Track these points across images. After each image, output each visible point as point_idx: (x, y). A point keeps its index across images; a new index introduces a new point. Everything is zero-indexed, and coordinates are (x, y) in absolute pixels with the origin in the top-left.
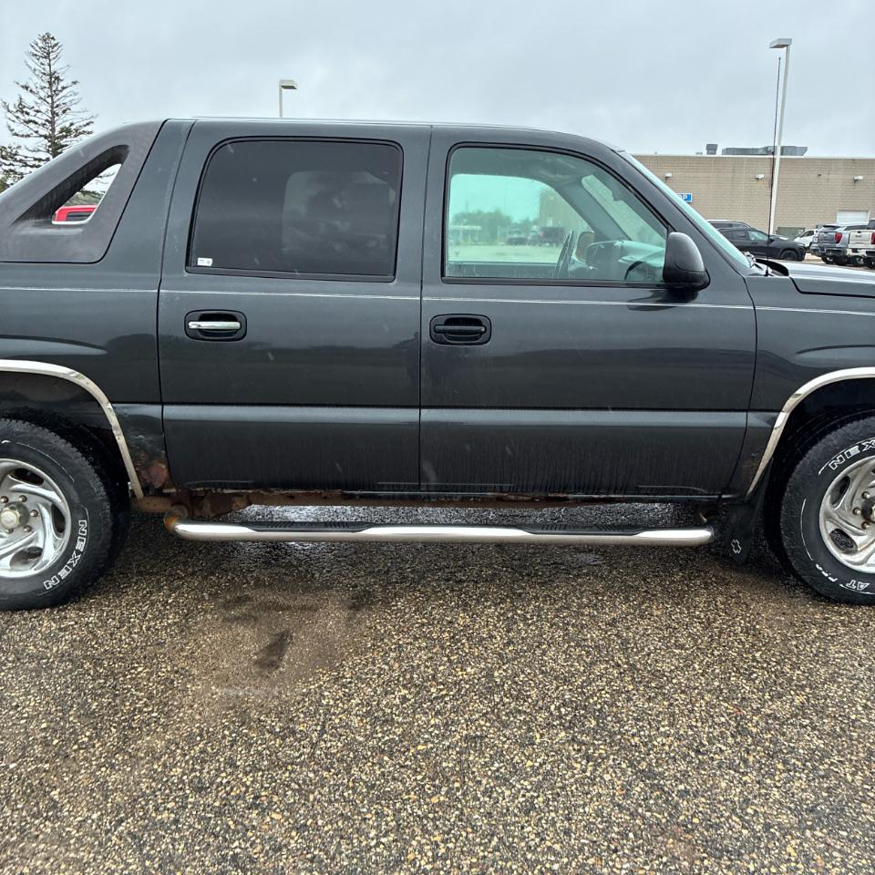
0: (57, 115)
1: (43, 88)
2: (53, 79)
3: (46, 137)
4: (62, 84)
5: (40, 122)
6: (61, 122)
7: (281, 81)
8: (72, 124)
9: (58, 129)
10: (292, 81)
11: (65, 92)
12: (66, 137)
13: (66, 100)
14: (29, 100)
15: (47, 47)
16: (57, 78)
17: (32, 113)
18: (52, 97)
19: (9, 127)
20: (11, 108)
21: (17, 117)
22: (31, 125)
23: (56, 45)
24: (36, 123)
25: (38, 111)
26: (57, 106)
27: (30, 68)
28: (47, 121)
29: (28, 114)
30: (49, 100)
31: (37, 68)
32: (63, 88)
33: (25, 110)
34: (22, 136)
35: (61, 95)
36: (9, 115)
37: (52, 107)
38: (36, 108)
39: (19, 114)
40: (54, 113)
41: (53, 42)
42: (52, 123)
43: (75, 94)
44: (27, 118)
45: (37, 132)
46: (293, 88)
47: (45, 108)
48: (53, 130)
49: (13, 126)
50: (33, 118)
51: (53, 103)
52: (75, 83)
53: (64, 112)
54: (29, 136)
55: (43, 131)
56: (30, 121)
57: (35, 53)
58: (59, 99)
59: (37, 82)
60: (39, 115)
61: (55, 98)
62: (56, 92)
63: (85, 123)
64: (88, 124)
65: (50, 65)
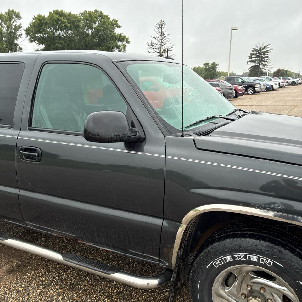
0: (162, 45)
1: (159, 37)
2: (162, 34)
3: (158, 53)
4: (165, 36)
5: (157, 48)
6: (164, 48)
7: (232, 27)
8: (166, 48)
9: (162, 50)
10: (236, 27)
11: (165, 38)
12: (164, 52)
13: (166, 41)
14: (155, 41)
15: (161, 24)
16: (163, 34)
17: (155, 45)
18: (161, 40)
19: (148, 50)
20: (149, 45)
21: (151, 47)
22: (155, 49)
23: (164, 23)
24: (156, 48)
25: (157, 45)
26: (163, 43)
27: (156, 31)
28: (159, 48)
29: (154, 46)
30: (160, 41)
31: (158, 31)
32: (165, 37)
33: (153, 45)
34: (152, 53)
35: (164, 39)
36: (149, 47)
37: (161, 43)
38: (157, 44)
39: (151, 46)
40: (161, 45)
41: (163, 23)
42: (161, 48)
43: (168, 38)
44: (153, 47)
45: (156, 51)
46: (236, 29)
47: (159, 43)
48: (161, 50)
49: (149, 50)
50: (155, 47)
51: (161, 42)
52: (168, 35)
53: (164, 44)
54: (153, 53)
55: (158, 51)
56: (154, 48)
57: (157, 26)
58: (163, 41)
59: (157, 35)
60: (157, 46)
61: (162, 40)
62: (163, 38)
63: (171, 47)
64: (171, 48)
65: (161, 30)
